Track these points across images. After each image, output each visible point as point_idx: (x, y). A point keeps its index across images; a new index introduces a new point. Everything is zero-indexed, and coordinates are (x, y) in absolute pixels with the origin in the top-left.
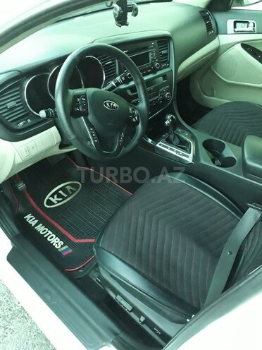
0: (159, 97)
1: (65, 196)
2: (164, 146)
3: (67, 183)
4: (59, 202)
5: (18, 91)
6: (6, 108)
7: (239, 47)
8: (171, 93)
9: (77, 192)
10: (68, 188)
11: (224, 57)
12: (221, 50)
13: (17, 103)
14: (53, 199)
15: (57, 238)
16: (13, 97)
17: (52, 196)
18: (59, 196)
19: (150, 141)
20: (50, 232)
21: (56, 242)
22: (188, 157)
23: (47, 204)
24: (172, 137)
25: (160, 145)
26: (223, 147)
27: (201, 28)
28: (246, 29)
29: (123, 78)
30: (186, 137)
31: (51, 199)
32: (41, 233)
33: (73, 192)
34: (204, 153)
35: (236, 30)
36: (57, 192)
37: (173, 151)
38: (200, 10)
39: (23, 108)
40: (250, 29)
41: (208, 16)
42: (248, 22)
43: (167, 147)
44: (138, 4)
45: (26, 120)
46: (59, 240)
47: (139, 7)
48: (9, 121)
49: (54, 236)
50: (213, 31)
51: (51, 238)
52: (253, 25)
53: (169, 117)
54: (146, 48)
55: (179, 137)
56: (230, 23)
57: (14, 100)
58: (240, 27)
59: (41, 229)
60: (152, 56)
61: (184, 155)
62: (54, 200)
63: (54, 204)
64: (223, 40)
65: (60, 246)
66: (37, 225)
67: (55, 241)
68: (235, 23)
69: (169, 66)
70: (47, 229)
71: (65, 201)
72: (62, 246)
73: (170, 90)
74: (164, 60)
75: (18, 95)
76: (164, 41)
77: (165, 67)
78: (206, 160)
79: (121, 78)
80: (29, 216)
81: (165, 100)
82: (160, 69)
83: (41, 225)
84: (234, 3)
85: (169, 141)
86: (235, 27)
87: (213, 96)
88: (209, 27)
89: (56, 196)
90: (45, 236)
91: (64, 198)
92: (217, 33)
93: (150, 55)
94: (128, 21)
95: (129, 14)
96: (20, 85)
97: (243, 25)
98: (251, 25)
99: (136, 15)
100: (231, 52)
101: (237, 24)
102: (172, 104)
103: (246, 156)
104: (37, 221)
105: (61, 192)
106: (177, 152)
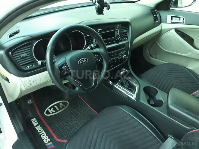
0: (119, 57)
1: (58, 109)
2: (119, 87)
3: (61, 101)
4: (53, 113)
5: (29, 47)
6: (20, 57)
7: (173, 31)
8: (127, 56)
9: (65, 108)
10: (61, 104)
11: (164, 36)
12: (163, 32)
13: (27, 55)
15: (47, 136)
16: (25, 51)
17: (50, 109)
18: (54, 109)
19: (111, 82)
20: (43, 132)
21: (46, 139)
22: (132, 96)
23: (46, 113)
24: (124, 82)
25: (116, 86)
26: (156, 92)
27: (151, 19)
28: (178, 21)
29: (95, 45)
30: (133, 83)
31: (49, 110)
32: (38, 131)
33: (63, 107)
34: (143, 95)
35: (172, 21)
36: (53, 106)
37: (124, 91)
38: (151, 8)
40: (181, 21)
41: (155, 12)
42: (180, 17)
43: (120, 88)
44: (110, 3)
45: (32, 65)
46: (48, 137)
47: (111, 5)
48: (21, 65)
49: (45, 134)
50: (158, 21)
51: (43, 136)
53: (123, 70)
54: (114, 28)
55: (129, 82)
56: (169, 17)
57: (26, 53)
58: (175, 20)
59: (39, 128)
60: (117, 33)
61: (130, 95)
63: (50, 114)
64: (164, 26)
65: (47, 142)
66: (37, 125)
67: (45, 138)
68: (172, 17)
69: (127, 40)
70: (42, 129)
71: (57, 113)
72: (49, 142)
73: (126, 54)
74: (124, 36)
75: (29, 50)
76: (125, 25)
77: (125, 40)
78: (144, 100)
80: (34, 120)
81: (122, 59)
82: (122, 41)
83: (40, 126)
84: (172, 6)
85: (122, 84)
86: (172, 19)
87: (157, 58)
88: (155, 19)
89: (52, 109)
90: (40, 134)
91: (57, 111)
92: (161, 22)
93: (116, 32)
94: (104, 12)
95: (105, 9)
96: (31, 44)
97: (177, 19)
98: (182, 19)
99: (108, 9)
100: (168, 34)
101: (173, 18)
102: (127, 62)
103: (169, 102)
104: (38, 123)
105: (56, 106)
106: (126, 92)
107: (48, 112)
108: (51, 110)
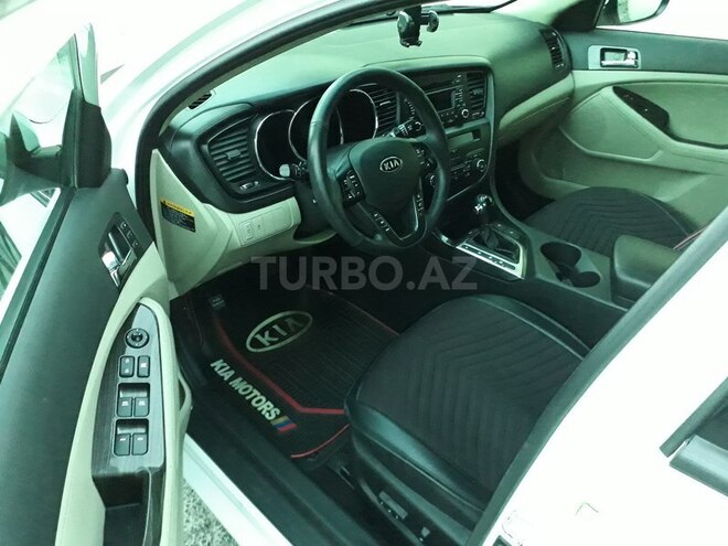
0: (465, 166)
1: (284, 334)
2: (470, 249)
3: (288, 313)
4: (272, 343)
5: (244, 134)
6: (226, 158)
7: (609, 92)
8: (486, 159)
9: (304, 330)
10: (290, 322)
11: (583, 107)
12: (578, 96)
13: (242, 153)
14: (262, 337)
15: (269, 403)
16: (235, 143)
17: (262, 332)
18: (273, 333)
19: (445, 239)
20: (256, 392)
21: (267, 409)
22: (513, 268)
23: (252, 346)
24: (485, 235)
25: (464, 247)
26: (577, 255)
27: (545, 57)
28: (621, 62)
29: (410, 127)
30: (510, 236)
31: (259, 337)
32: (240, 392)
34: (541, 262)
35: (605, 63)
36: (268, 327)
37: (490, 259)
38: (542, 28)
39: (249, 162)
40: (630, 62)
41: (555, 38)
42: (625, 51)
43: (476, 252)
44: (440, 13)
45: (253, 182)
46: (272, 406)
47: (441, 19)
48: (228, 179)
49: (264, 399)
50: (563, 64)
51: (257, 402)
52: (634, 56)
53: (482, 199)
54: (448, 83)
55: (497, 236)
56: (594, 52)
57: (238, 148)
58: (611, 59)
59: (239, 385)
60: (457, 96)
61: (505, 265)
62: (265, 340)
63: (264, 346)
64: (581, 79)
65: (273, 416)
66: (232, 379)
67: (265, 406)
68: (603, 51)
69: (484, 116)
70: (251, 387)
71: (283, 343)
72: (277, 417)
73: (484, 155)
74: (478, 104)
75: (244, 140)
76: (477, 74)
77: (478, 117)
78: (546, 274)
79: (406, 126)
80: (218, 365)
81: (475, 172)
82: (470, 120)
83: (240, 379)
84: (602, 18)
85: (480, 242)
86: (603, 58)
87: (561, 179)
88: (556, 56)
89: (267, 333)
90: (248, 398)
91: (282, 338)
92: (570, 69)
93: (454, 95)
94: (420, 39)
95: (423, 28)
96: (249, 125)
97: (617, 55)
98: (632, 55)
99: (434, 29)
100: (595, 100)
101: (607, 54)
102: (486, 180)
103: (617, 265)
104: (232, 373)
105: (275, 327)
106: (494, 260)
107: (256, 343)
108: (263, 336)
